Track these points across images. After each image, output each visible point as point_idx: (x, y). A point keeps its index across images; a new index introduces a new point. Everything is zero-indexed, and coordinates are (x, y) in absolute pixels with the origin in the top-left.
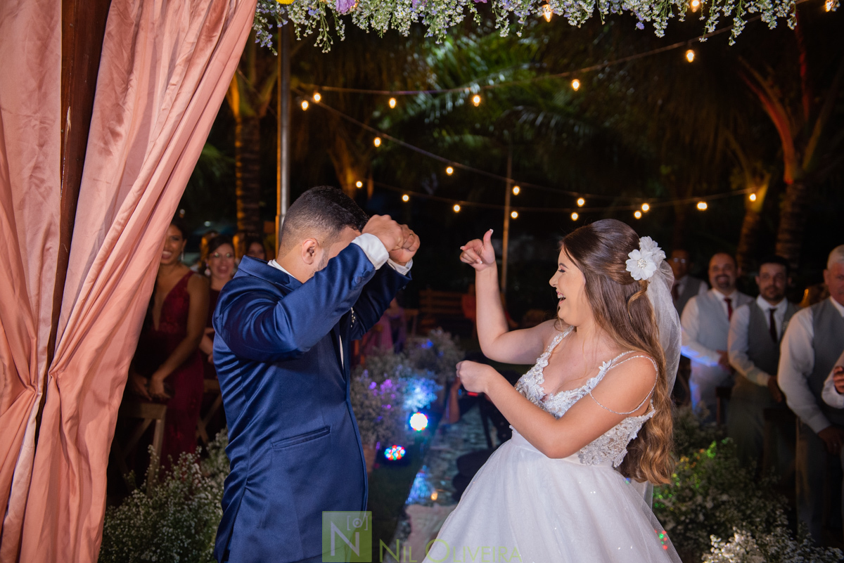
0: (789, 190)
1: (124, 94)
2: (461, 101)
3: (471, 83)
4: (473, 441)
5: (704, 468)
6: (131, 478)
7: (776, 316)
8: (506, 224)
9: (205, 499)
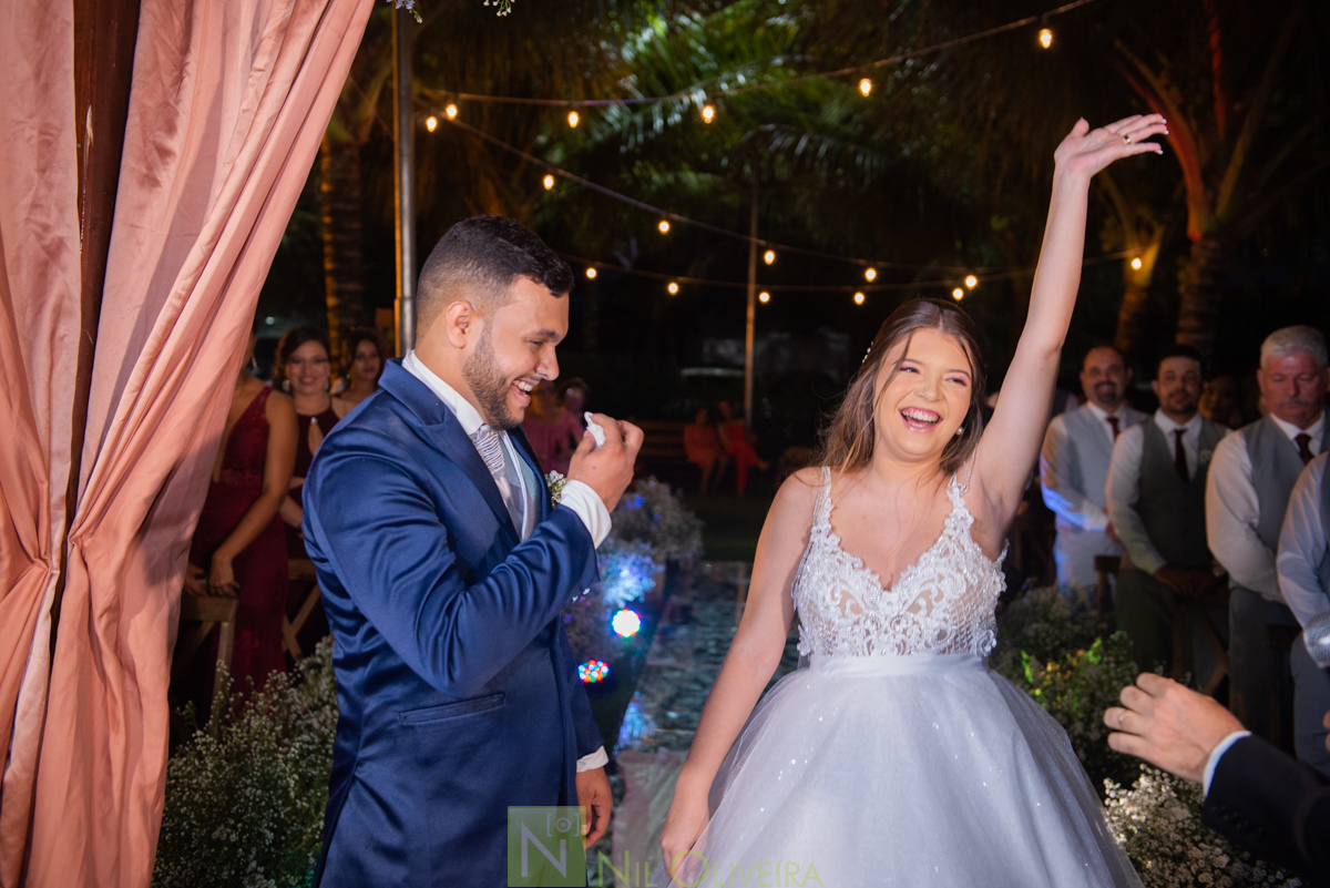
0: (1195, 250)
1: (177, 87)
2: (676, 118)
3: (692, 89)
4: (713, 651)
5: (1084, 679)
6: (187, 714)
7: (1185, 440)
8: (751, 313)
9: (308, 743)
